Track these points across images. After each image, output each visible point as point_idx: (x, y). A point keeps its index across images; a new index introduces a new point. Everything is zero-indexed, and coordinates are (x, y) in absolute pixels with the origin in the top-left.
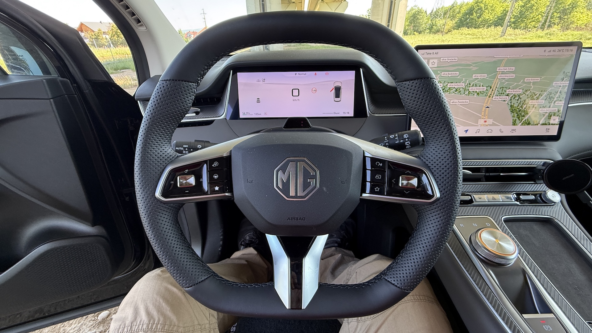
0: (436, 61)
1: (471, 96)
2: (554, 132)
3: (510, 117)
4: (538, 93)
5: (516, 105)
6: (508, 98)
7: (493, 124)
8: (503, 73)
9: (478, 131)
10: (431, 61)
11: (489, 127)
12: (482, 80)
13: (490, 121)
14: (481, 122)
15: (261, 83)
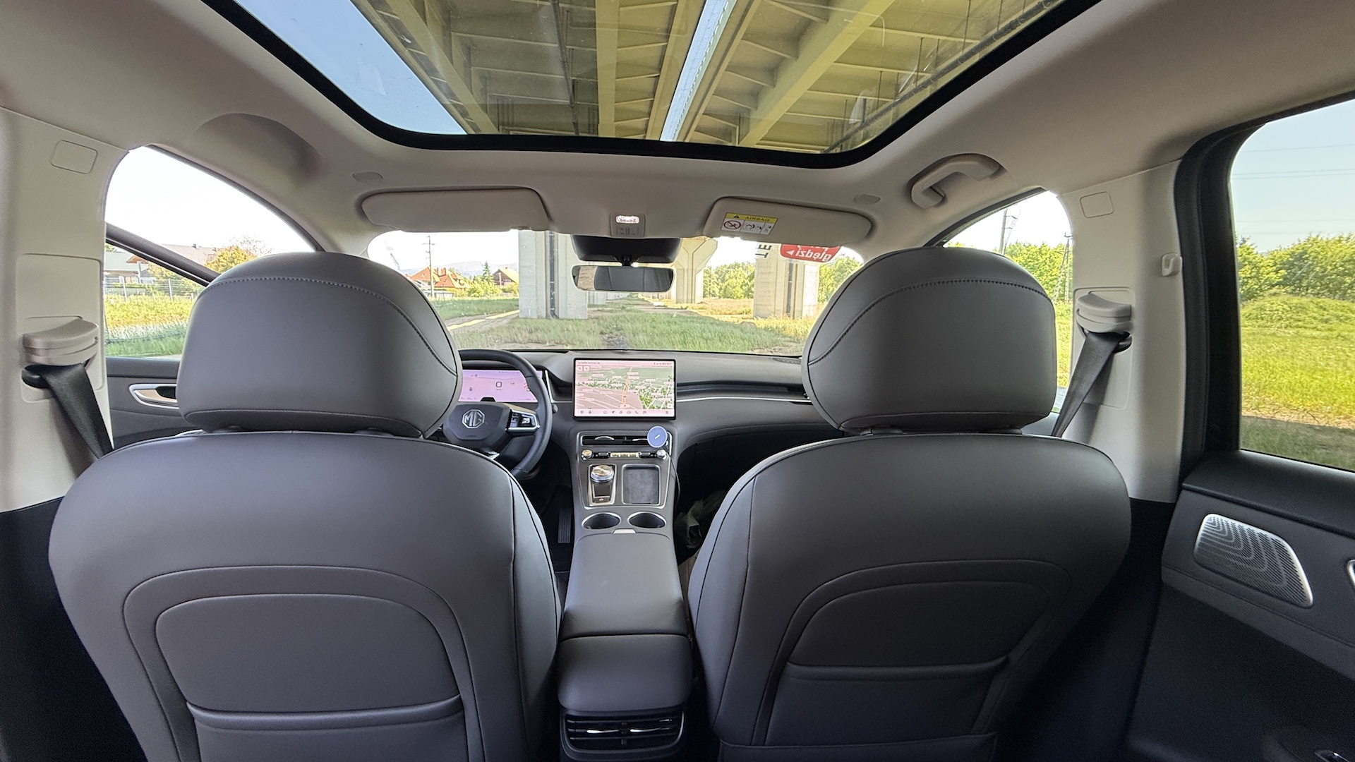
0: (588, 367)
1: (613, 389)
2: (672, 415)
3: (642, 403)
4: (656, 389)
5: (643, 396)
6: (637, 391)
7: (630, 408)
8: (631, 375)
9: (621, 412)
10: (585, 367)
11: (628, 410)
12: (619, 380)
13: (628, 406)
14: (622, 406)
15: (474, 377)
